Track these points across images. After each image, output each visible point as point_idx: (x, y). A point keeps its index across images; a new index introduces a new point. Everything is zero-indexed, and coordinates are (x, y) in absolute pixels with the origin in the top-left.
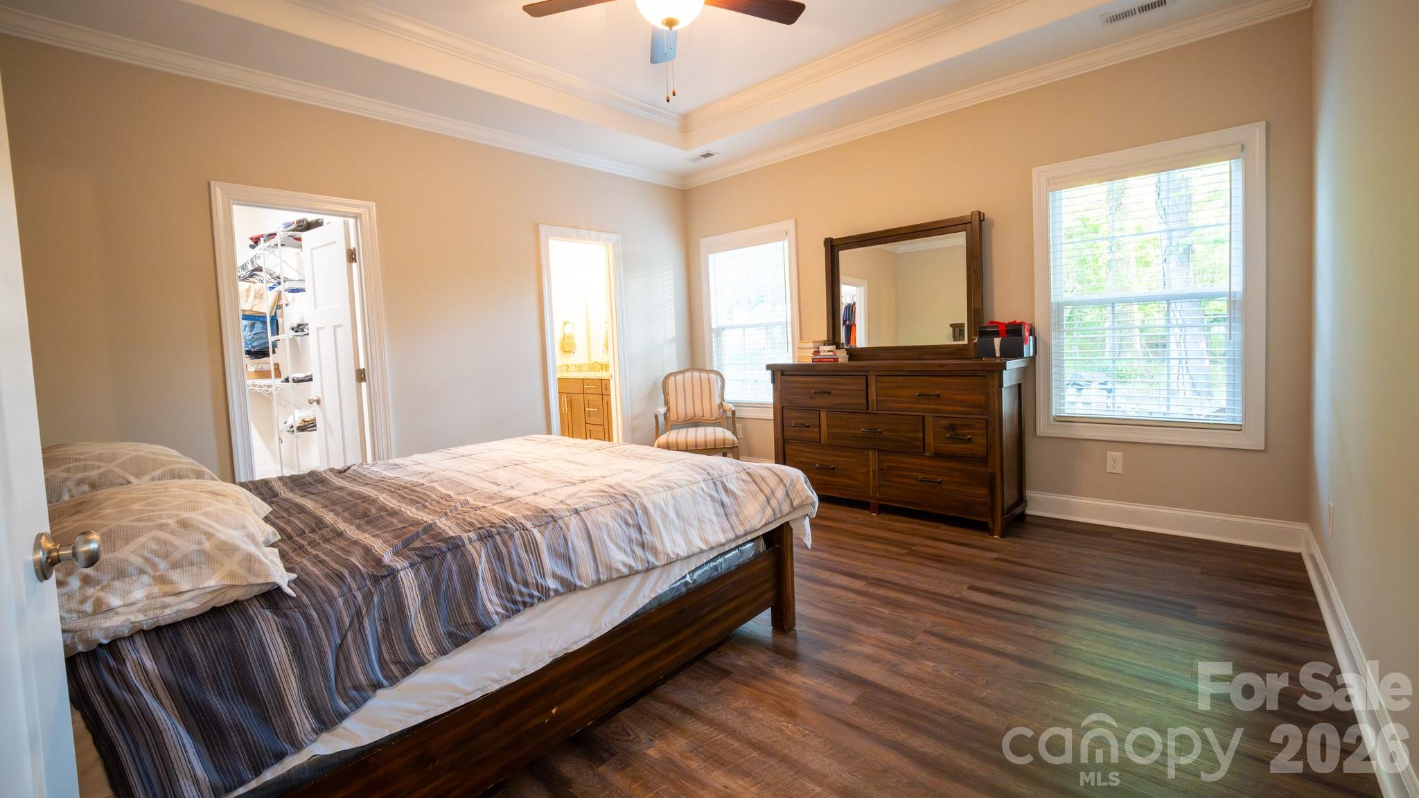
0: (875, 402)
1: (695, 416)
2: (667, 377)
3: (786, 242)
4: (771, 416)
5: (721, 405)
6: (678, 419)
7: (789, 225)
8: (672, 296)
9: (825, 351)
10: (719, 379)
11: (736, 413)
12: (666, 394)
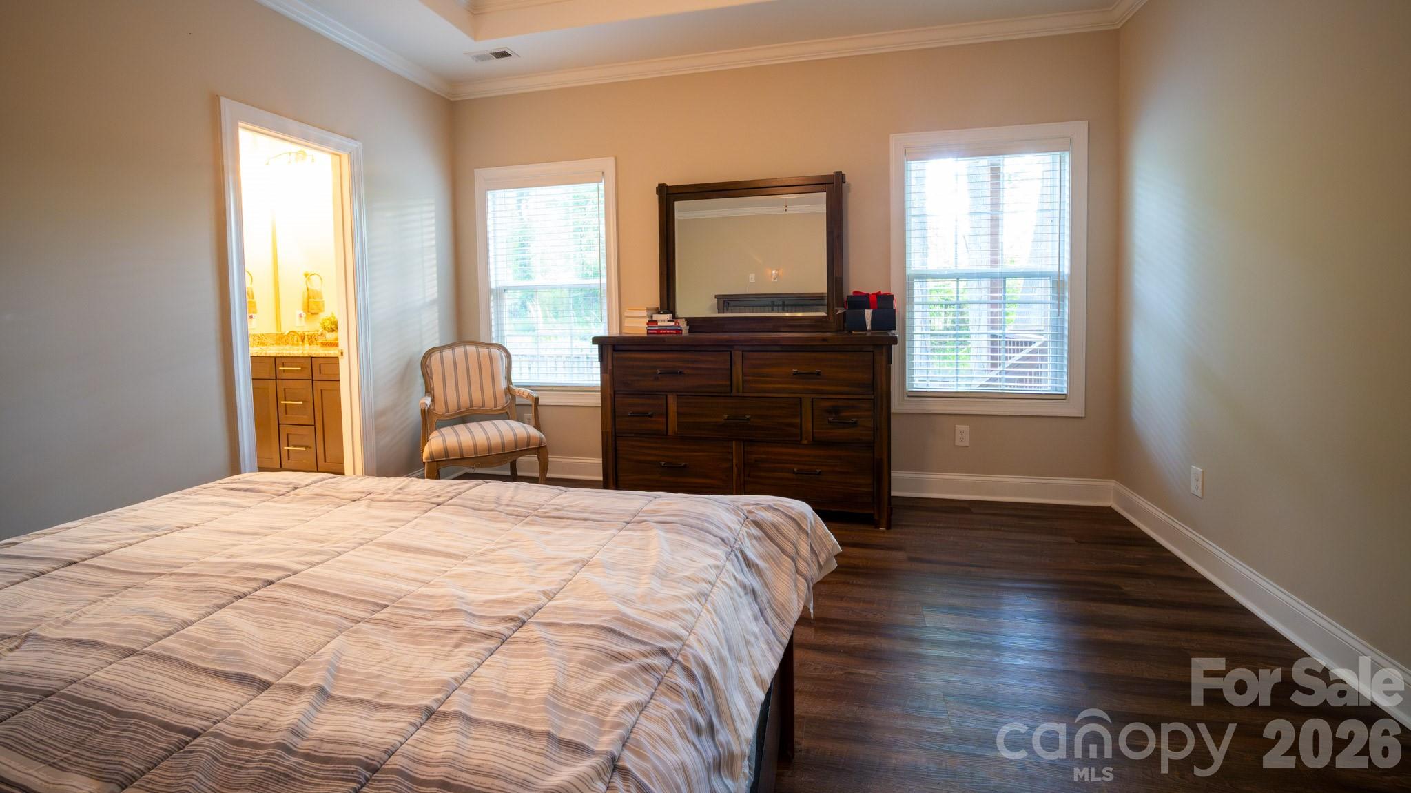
0: (741, 384)
1: (471, 406)
2: (429, 353)
3: (602, 186)
4: (598, 402)
5: (509, 390)
6: (447, 411)
7: (608, 164)
8: (434, 242)
9: (663, 321)
10: (504, 355)
11: (540, 401)
12: (427, 377)
